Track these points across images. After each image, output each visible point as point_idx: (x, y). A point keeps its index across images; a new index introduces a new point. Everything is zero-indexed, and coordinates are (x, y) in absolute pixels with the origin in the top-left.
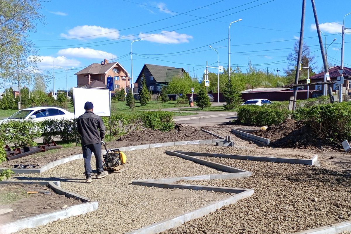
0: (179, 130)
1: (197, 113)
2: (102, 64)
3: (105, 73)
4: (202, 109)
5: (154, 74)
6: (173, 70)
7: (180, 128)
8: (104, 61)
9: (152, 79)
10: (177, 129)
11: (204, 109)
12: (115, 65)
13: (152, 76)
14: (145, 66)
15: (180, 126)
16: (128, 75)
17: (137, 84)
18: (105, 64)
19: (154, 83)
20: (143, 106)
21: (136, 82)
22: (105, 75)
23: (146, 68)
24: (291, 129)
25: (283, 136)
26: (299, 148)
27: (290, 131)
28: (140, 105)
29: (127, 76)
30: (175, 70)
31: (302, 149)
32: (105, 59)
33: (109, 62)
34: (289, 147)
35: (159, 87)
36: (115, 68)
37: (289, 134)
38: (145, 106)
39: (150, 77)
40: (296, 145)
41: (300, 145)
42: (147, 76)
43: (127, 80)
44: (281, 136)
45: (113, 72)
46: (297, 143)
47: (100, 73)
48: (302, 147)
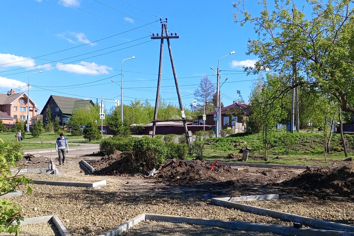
0: (30, 160)
1: (79, 145)
2: (8, 95)
3: (11, 104)
4: (90, 141)
5: (60, 105)
6: (81, 102)
7: (31, 159)
8: (11, 91)
9: (58, 111)
10: (28, 159)
11: (91, 141)
12: (22, 96)
13: (58, 107)
14: (51, 97)
15: (31, 156)
16: (36, 106)
17: (42, 115)
18: (11, 94)
19: (61, 115)
20: (35, 138)
21: (41, 114)
22: (10, 106)
23: (52, 99)
24: (116, 159)
25: (108, 166)
26: (115, 175)
27: (114, 161)
28: (32, 137)
29: (34, 107)
30: (83, 102)
31: (117, 176)
32: (11, 90)
33: (15, 93)
34: (108, 175)
35: (66, 118)
36: (22, 98)
37: (113, 163)
38: (37, 138)
39: (56, 108)
40: (113, 173)
41: (116, 173)
42: (53, 108)
43: (34, 111)
44: (106, 166)
45: (20, 102)
46: (115, 171)
47: (5, 104)
48: (117, 174)
